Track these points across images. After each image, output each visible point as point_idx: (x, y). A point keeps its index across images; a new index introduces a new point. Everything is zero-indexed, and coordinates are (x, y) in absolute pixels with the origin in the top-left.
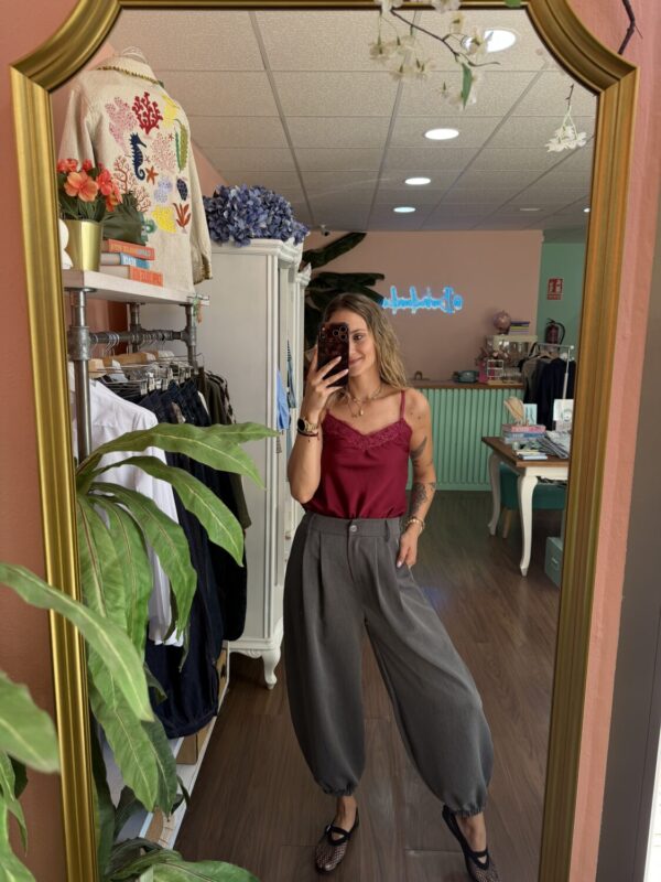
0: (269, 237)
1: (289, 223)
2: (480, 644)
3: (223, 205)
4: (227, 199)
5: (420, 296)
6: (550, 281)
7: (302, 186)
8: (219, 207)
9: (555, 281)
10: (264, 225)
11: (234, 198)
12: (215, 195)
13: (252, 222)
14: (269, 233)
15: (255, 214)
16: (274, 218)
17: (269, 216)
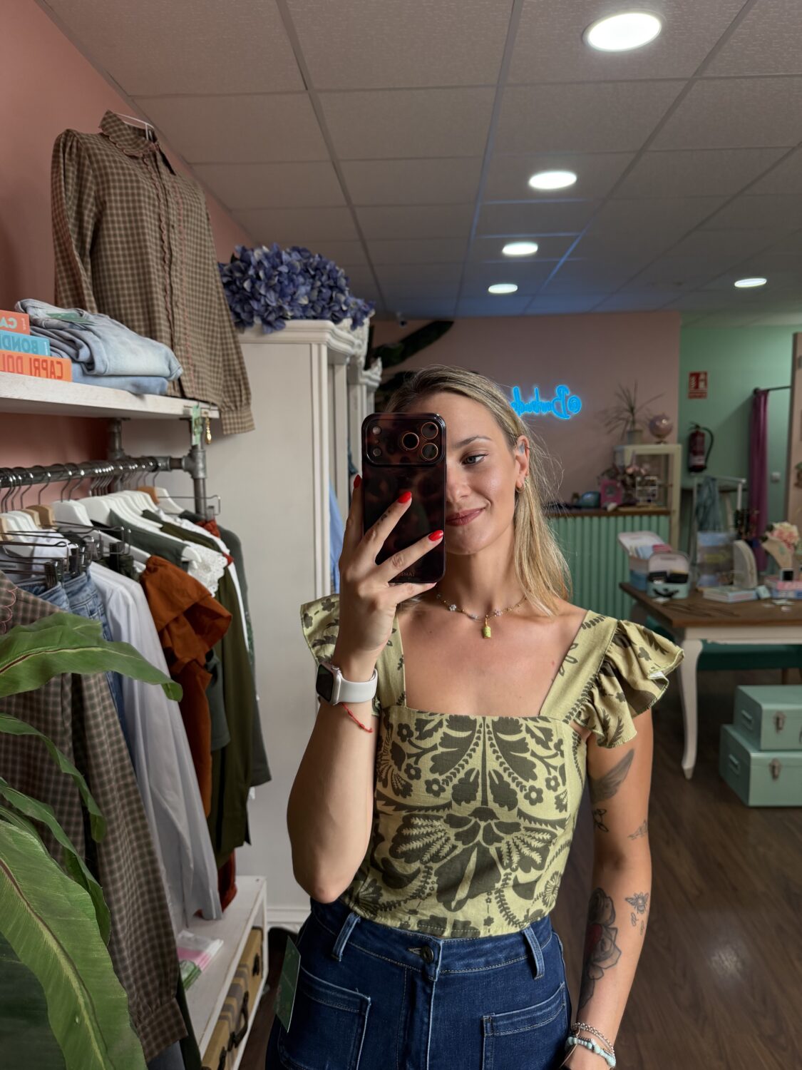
0: (315, 318)
1: (343, 298)
3: (244, 272)
4: (249, 264)
5: (525, 397)
6: (692, 375)
7: (369, 260)
8: (238, 275)
9: (696, 376)
10: (304, 301)
11: (260, 263)
12: (233, 259)
13: (287, 297)
14: (313, 313)
15: (294, 285)
16: (320, 292)
17: (312, 288)
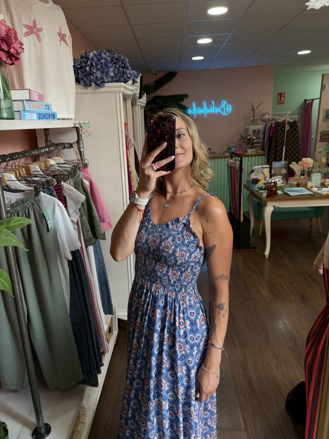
0: (117, 81)
2: (247, 302)
3: (86, 63)
4: (89, 59)
5: (208, 106)
7: (139, 48)
9: (280, 94)
10: (112, 74)
11: (92, 58)
12: (82, 57)
13: (105, 73)
14: (116, 79)
15: (107, 68)
16: (119, 69)
17: (115, 68)
